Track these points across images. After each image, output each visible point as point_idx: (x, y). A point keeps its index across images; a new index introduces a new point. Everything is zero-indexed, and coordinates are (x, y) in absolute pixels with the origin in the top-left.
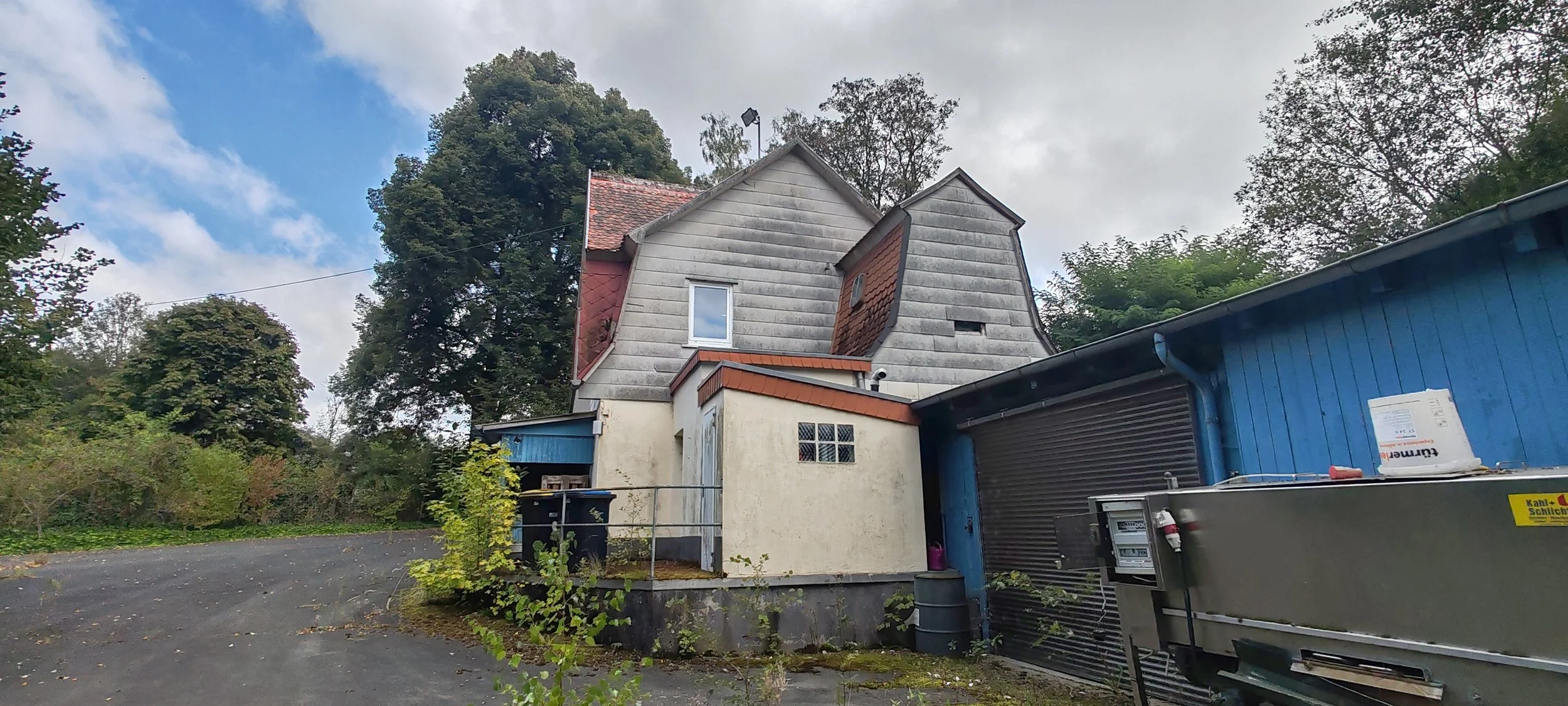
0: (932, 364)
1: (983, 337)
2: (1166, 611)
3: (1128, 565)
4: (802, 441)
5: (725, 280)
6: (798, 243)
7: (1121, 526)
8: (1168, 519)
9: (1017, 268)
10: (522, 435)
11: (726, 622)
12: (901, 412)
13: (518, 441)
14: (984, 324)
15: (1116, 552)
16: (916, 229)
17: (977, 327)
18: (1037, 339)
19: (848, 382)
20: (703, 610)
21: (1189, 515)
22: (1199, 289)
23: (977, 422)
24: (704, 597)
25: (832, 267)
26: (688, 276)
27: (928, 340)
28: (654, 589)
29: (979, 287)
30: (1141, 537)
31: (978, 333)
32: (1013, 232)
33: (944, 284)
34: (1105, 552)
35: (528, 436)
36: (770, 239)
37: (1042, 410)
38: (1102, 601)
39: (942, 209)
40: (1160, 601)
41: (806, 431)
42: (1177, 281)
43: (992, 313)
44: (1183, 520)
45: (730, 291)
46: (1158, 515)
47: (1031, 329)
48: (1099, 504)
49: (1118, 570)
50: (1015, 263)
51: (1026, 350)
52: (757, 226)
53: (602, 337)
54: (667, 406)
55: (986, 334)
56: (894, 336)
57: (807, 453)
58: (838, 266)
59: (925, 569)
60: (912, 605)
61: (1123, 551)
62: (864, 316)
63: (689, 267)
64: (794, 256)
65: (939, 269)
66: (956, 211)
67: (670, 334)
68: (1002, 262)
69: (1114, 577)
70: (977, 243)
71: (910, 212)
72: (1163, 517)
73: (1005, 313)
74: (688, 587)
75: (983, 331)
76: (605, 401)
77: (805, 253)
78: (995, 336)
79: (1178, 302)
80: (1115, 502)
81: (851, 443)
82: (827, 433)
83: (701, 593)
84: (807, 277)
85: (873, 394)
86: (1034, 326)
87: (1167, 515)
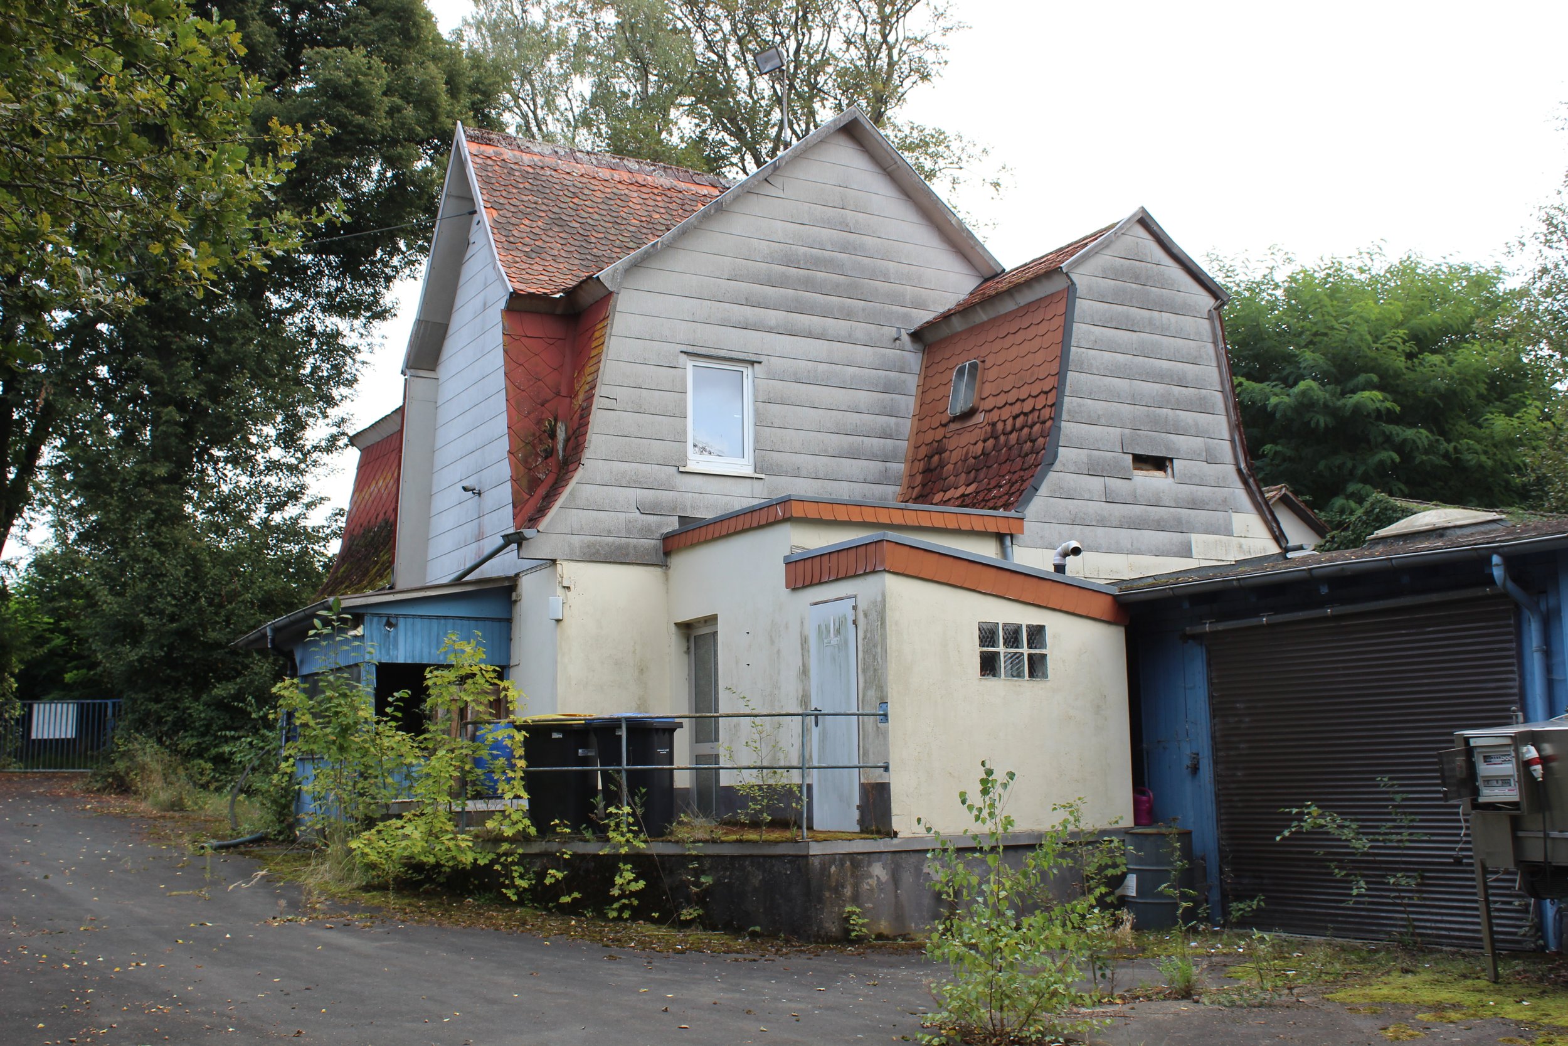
0: (1102, 523)
1: (1170, 480)
2: (1520, 834)
3: (1491, 794)
4: (985, 649)
5: (741, 356)
6: (852, 292)
7: (1487, 759)
8: (1531, 752)
9: (1216, 370)
10: (397, 616)
11: (897, 896)
12: (1102, 606)
13: (389, 624)
14: (1171, 460)
15: (1480, 783)
16: (1082, 306)
17: (1159, 463)
18: (1240, 485)
19: (987, 550)
20: (869, 881)
21: (1548, 749)
22: (1410, 356)
23: (1221, 627)
24: (869, 864)
25: (905, 338)
26: (685, 348)
27: (1096, 483)
28: (811, 853)
29: (1164, 402)
30: (1508, 768)
31: (1161, 474)
32: (1215, 313)
33: (1119, 397)
34: (1470, 783)
35: (405, 616)
36: (809, 285)
37: (1326, 619)
38: (1461, 828)
39: (1116, 274)
40: (1516, 824)
41: (987, 635)
42: (1376, 339)
43: (1182, 442)
44: (1543, 753)
45: (748, 371)
46: (1524, 749)
47: (1232, 469)
48: (1467, 740)
49: (1481, 800)
50: (1214, 363)
51: (1225, 501)
52: (789, 261)
53: (545, 450)
54: (657, 572)
55: (1173, 476)
56: (1052, 477)
57: (989, 665)
58: (917, 336)
59: (1132, 825)
60: (1125, 870)
61: (1488, 781)
62: (978, 434)
63: (685, 333)
64: (848, 315)
65: (1115, 372)
66: (1136, 278)
67: (658, 449)
68: (1198, 361)
69: (1476, 806)
70: (1164, 331)
71: (1074, 277)
72: (1529, 751)
73: (1198, 442)
74: (851, 851)
75: (1169, 470)
76: (565, 564)
77: (864, 310)
78: (1188, 480)
79: (1375, 378)
80: (1481, 736)
81: (1043, 651)
82: (1013, 636)
83: (866, 858)
84: (864, 353)
85: (1058, 577)
86: (1237, 464)
87: (1532, 749)
